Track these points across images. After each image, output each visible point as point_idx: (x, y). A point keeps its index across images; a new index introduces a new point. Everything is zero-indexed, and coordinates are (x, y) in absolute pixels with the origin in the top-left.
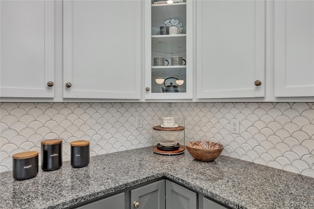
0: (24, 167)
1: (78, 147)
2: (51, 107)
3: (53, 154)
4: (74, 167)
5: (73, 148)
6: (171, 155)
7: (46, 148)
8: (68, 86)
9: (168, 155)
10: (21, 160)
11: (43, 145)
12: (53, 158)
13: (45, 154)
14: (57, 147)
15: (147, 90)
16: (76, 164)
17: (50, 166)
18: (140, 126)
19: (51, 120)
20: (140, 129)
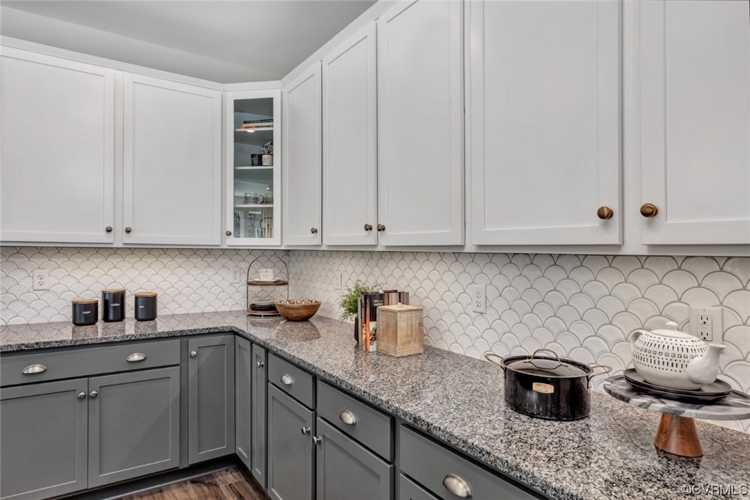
0: (84, 313)
1: (142, 297)
2: (115, 253)
3: (114, 303)
4: (139, 320)
5: (137, 298)
6: (265, 316)
7: (107, 298)
8: (128, 231)
9: (261, 316)
10: (80, 305)
11: (104, 294)
12: (115, 308)
13: (106, 303)
14: (120, 297)
15: (229, 234)
16: (140, 317)
17: (111, 317)
18: (235, 281)
19: (115, 267)
20: (237, 285)
